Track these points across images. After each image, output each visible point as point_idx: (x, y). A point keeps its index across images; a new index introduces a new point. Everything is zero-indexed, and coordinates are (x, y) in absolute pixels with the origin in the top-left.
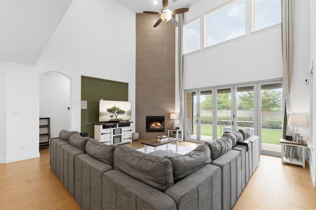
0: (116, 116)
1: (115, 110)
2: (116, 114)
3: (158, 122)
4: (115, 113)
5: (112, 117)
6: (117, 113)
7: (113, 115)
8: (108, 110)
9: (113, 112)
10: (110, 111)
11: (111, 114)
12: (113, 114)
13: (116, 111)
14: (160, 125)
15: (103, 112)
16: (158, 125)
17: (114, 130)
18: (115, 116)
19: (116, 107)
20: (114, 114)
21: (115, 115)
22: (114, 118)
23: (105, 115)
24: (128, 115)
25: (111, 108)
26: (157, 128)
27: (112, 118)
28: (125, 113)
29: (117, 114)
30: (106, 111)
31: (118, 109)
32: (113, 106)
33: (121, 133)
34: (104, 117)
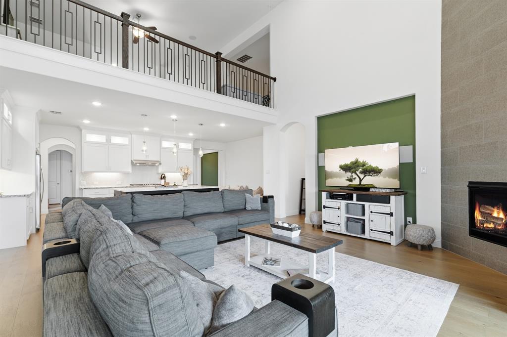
0: (361, 181)
1: (358, 166)
2: (359, 175)
3: (493, 207)
4: (358, 173)
5: (350, 180)
6: (361, 173)
7: (352, 176)
8: (342, 167)
9: (353, 170)
10: (346, 168)
11: (349, 174)
12: (353, 174)
13: (360, 170)
14: (502, 215)
15: (331, 172)
16: (495, 214)
17: (347, 205)
18: (358, 179)
19: (361, 160)
20: (354, 176)
21: (357, 177)
22: (356, 182)
23: (337, 177)
24: (389, 178)
25: (349, 163)
26: (491, 226)
27: (351, 183)
28: (381, 173)
29: (362, 176)
30: (336, 169)
31: (364, 165)
32: (354, 160)
33: (364, 214)
34: (335, 179)
